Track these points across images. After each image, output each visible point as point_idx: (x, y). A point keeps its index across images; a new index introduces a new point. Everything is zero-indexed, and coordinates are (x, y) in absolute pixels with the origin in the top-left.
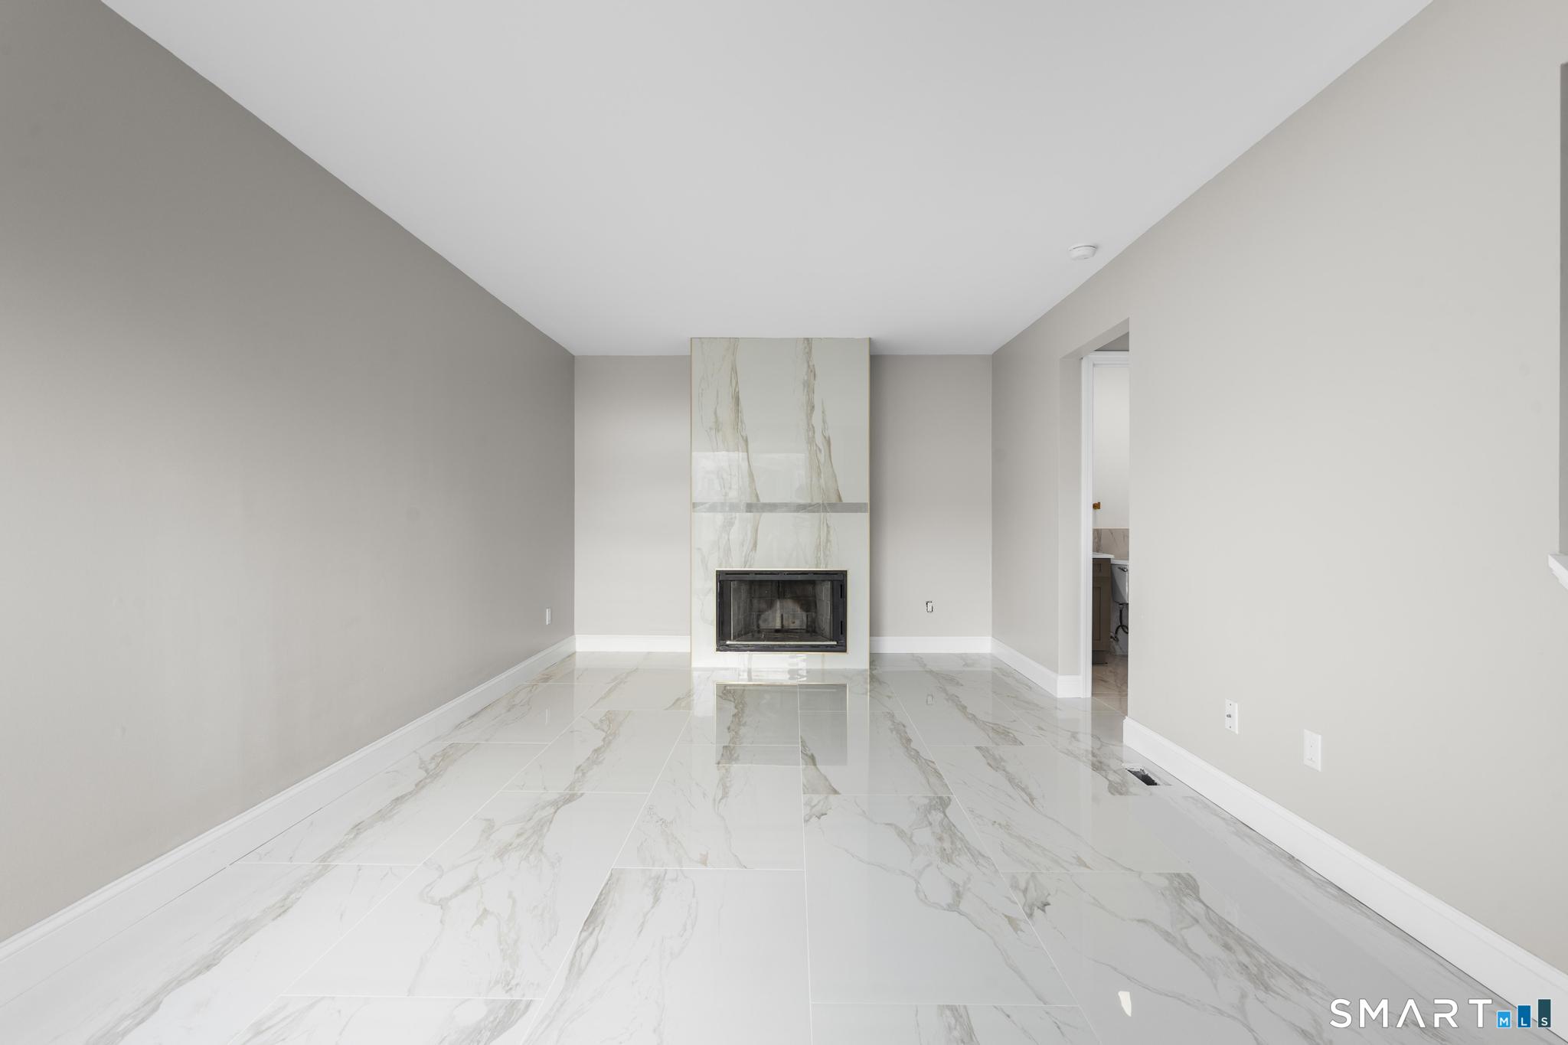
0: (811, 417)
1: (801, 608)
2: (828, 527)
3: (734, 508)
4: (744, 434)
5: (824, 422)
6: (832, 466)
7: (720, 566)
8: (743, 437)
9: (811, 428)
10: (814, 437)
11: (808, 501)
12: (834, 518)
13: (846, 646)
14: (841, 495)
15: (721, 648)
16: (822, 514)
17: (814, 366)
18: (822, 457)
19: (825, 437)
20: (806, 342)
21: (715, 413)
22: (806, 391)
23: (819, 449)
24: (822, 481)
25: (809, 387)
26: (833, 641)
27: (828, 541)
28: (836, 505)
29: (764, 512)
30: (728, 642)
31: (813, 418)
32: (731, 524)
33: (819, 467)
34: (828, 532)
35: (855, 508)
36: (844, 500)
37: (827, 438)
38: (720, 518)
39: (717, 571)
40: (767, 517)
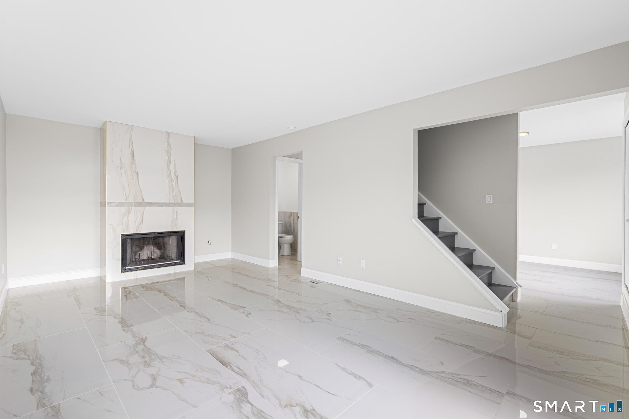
0: (169, 166)
1: (157, 248)
2: (177, 213)
3: (130, 204)
4: (136, 171)
5: (175, 168)
6: (179, 187)
7: (123, 232)
8: (136, 172)
9: (169, 170)
10: (171, 175)
11: (168, 202)
12: (178, 208)
13: (185, 262)
14: (183, 199)
15: (123, 271)
16: (174, 207)
17: (170, 144)
18: (174, 183)
19: (176, 175)
20: (167, 133)
21: (121, 159)
22: (167, 155)
23: (173, 180)
24: (174, 194)
25: (168, 153)
26: (178, 260)
27: (177, 218)
28: (180, 204)
29: (146, 206)
30: (127, 268)
31: (170, 166)
32: (129, 213)
33: (173, 187)
34: (177, 215)
35: (188, 205)
36: (184, 202)
37: (176, 176)
38: (123, 209)
39: (121, 235)
40: (148, 208)
